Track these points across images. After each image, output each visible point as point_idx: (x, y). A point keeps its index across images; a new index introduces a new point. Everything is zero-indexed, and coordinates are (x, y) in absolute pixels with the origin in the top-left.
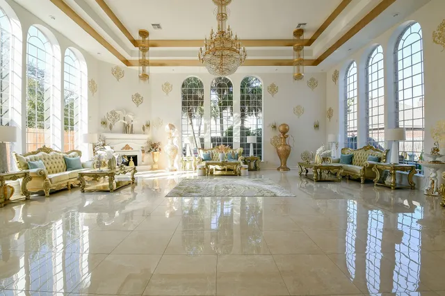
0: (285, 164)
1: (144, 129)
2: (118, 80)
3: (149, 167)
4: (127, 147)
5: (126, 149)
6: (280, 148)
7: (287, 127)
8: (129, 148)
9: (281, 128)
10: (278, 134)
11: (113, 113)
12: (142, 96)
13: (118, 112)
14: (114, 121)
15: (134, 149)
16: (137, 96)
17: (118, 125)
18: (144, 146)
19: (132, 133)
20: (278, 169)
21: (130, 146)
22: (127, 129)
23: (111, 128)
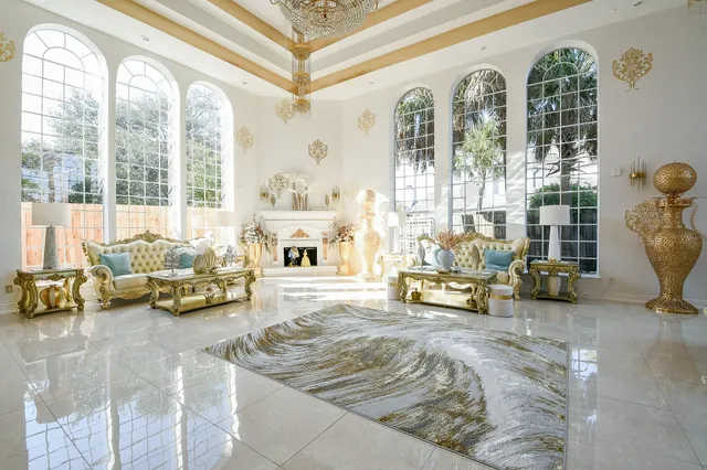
0: (678, 291)
1: (327, 202)
2: (286, 123)
3: (334, 269)
4: (300, 234)
5: (298, 236)
6: (658, 241)
7: (687, 175)
8: (303, 235)
9: (663, 179)
10: (651, 195)
11: (279, 178)
12: (325, 144)
13: (286, 176)
14: (279, 190)
15: (312, 238)
16: (318, 144)
17: (285, 197)
18: (326, 231)
19: (305, 209)
20: (650, 306)
21: (305, 231)
22: (299, 203)
23: (273, 201)
